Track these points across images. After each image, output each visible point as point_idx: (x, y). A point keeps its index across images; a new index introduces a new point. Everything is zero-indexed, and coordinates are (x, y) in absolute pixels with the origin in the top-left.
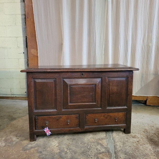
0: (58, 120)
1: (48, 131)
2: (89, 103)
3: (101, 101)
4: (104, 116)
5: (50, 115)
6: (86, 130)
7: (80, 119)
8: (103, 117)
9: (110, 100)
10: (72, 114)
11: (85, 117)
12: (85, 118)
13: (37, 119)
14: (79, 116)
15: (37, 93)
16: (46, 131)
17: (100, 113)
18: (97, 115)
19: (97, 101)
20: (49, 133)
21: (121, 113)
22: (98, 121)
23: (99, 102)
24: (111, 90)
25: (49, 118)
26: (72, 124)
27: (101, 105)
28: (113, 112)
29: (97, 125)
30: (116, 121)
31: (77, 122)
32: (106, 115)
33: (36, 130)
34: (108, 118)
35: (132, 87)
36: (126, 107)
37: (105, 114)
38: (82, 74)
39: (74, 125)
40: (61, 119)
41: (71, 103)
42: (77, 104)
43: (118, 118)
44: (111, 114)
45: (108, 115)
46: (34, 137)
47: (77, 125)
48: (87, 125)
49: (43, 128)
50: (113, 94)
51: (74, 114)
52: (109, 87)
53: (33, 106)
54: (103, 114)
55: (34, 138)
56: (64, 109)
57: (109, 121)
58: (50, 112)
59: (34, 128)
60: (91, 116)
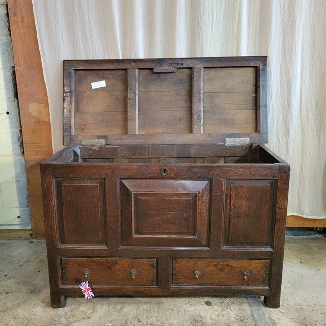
0: (109, 267)
1: (88, 290)
2: (180, 236)
3: (209, 232)
4: (215, 266)
5: (93, 257)
6: (174, 292)
7: (159, 269)
8: (213, 268)
9: (231, 231)
10: (141, 258)
11: (171, 264)
12: (171, 268)
13: (66, 263)
14: (157, 262)
15: (64, 209)
16: (84, 290)
17: (207, 258)
18: (199, 262)
19: (200, 233)
20: (89, 294)
21: (258, 261)
22: (202, 276)
23: (205, 235)
24: (232, 209)
25: (92, 262)
26: (143, 279)
27: (209, 240)
28: (238, 259)
29: (200, 284)
30: (244, 279)
31: (152, 276)
32: (222, 263)
33: (63, 286)
34: (226, 271)
35: (285, 204)
36: (269, 249)
37: (219, 261)
38: (165, 170)
39: (145, 280)
40: (117, 267)
41: (137, 232)
42: (151, 236)
43: (250, 272)
44: (233, 263)
45: (226, 264)
46: (60, 299)
47: (153, 281)
48: (177, 282)
49: (79, 281)
50: (238, 217)
51: (147, 258)
52: (228, 202)
53: (55, 236)
54: (214, 262)
55: (59, 301)
56: (122, 246)
57: (228, 278)
58: (92, 251)
59: (60, 282)
60: (185, 265)
